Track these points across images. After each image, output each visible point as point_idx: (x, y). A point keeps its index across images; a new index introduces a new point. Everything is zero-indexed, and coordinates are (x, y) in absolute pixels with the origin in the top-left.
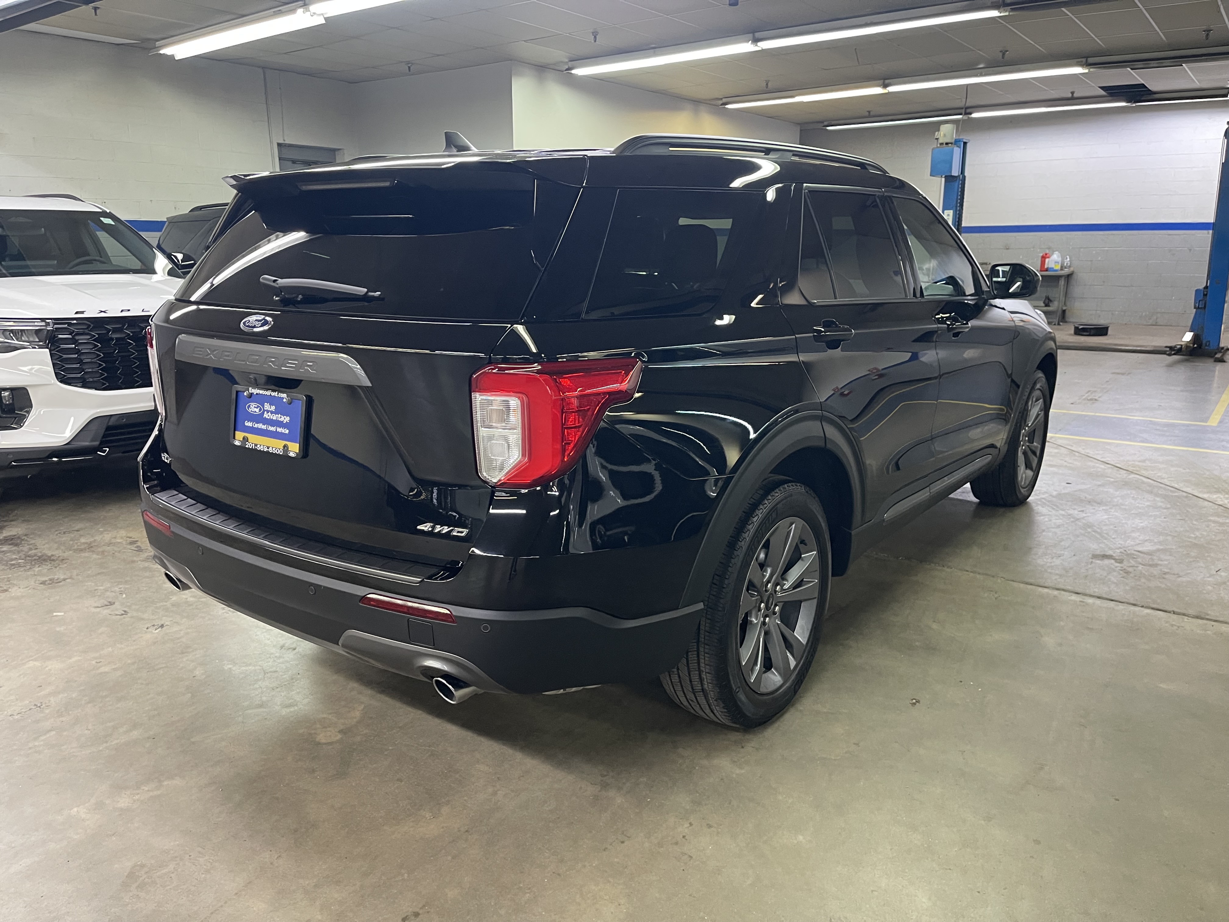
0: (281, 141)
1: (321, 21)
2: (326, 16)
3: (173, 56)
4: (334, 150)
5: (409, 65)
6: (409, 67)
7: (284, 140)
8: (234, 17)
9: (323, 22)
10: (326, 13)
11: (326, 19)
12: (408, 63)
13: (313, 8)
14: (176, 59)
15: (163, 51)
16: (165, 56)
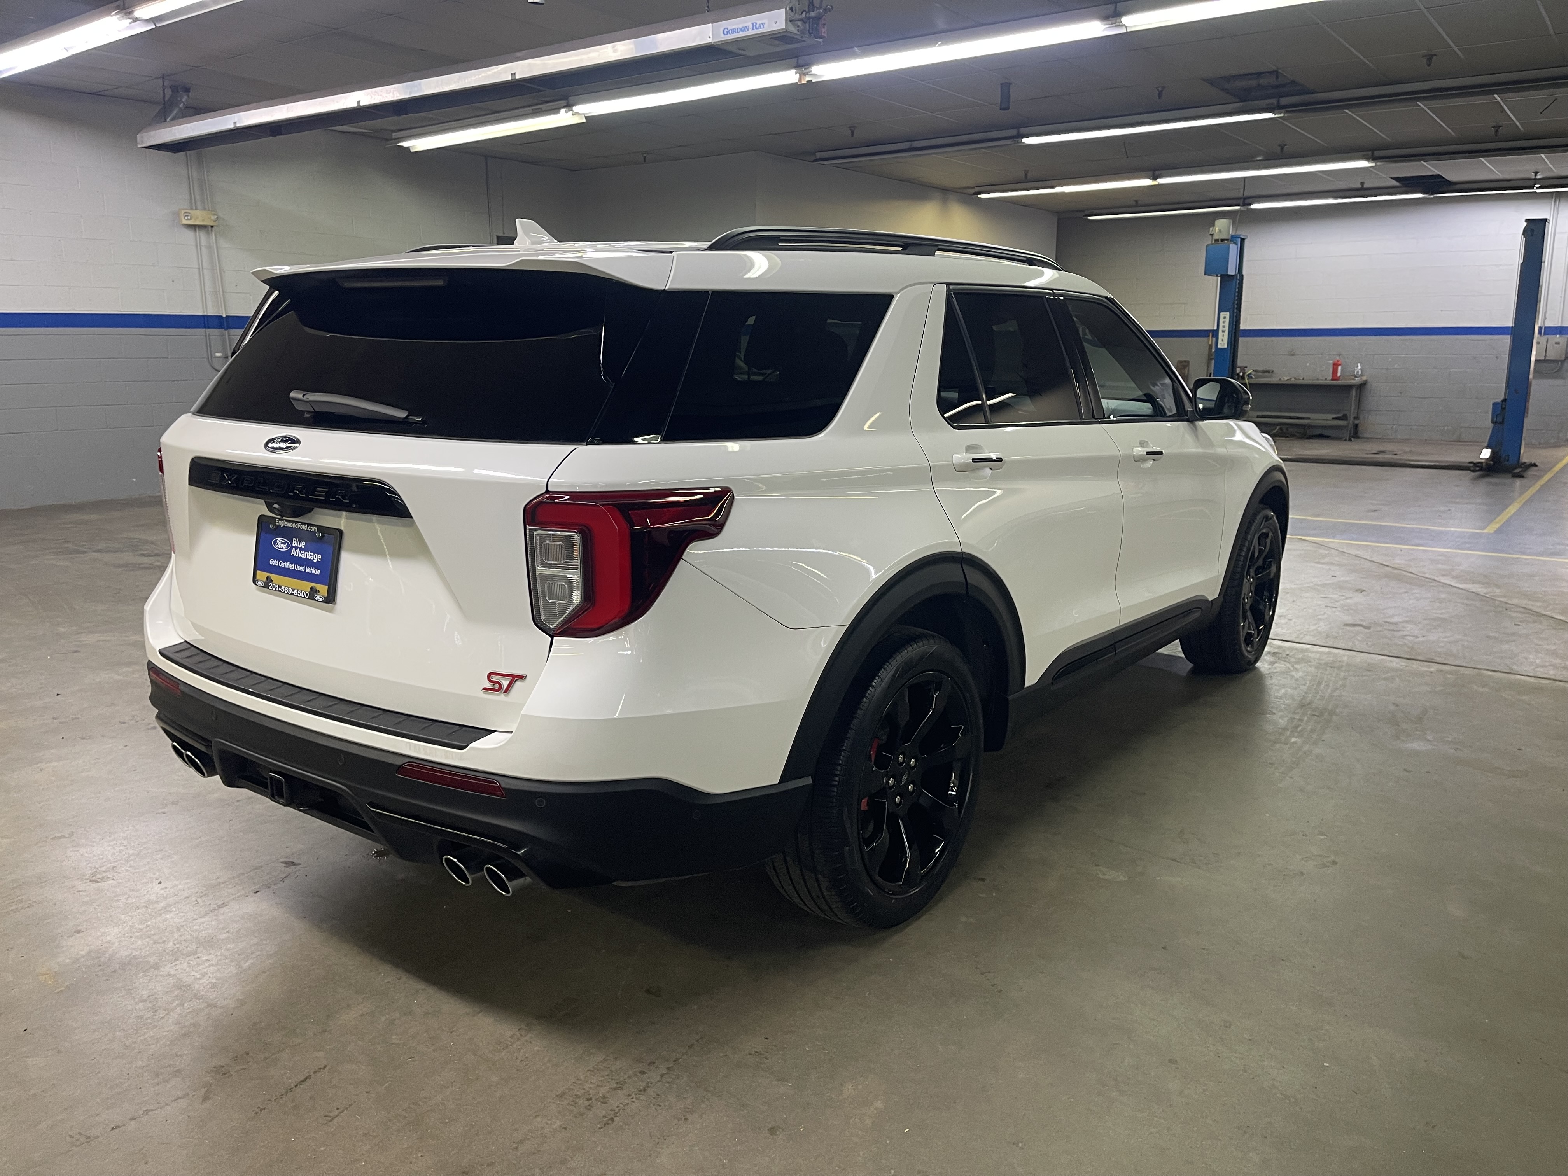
0: (501, 234)
1: (582, 120)
2: (588, 116)
3: (408, 148)
7: (504, 233)
8: (486, 112)
10: (589, 113)
13: (576, 109)
14: (412, 151)
15: (402, 144)
16: (400, 148)
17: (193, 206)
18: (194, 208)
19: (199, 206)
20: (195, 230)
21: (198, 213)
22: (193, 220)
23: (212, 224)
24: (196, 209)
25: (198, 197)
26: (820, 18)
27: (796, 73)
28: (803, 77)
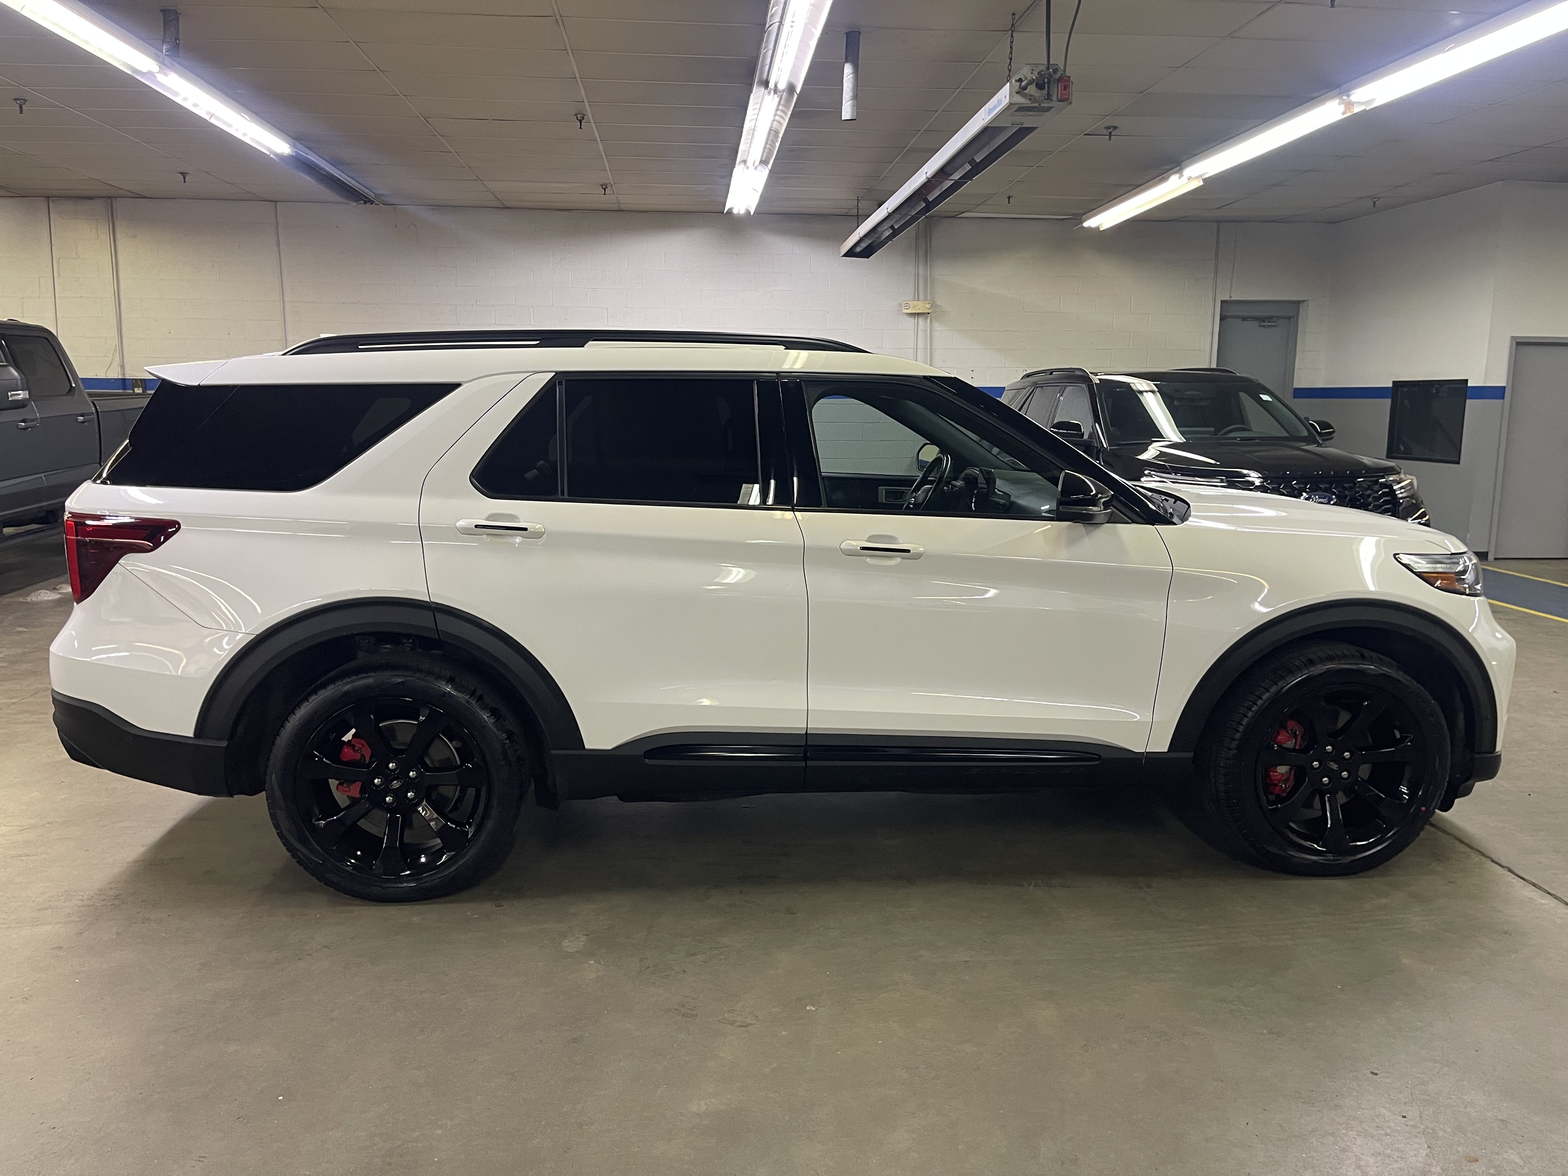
0: (1227, 298)
1: (1198, 183)
2: (1202, 178)
3: (1098, 228)
4: (1298, 303)
5: (1375, 200)
6: (1374, 203)
7: (1231, 297)
9: (1202, 183)
10: (1204, 174)
11: (1204, 180)
12: (1372, 198)
13: (1187, 172)
14: (1101, 230)
15: (1086, 224)
16: (1089, 229)
17: (916, 297)
18: (917, 299)
20: (915, 318)
21: (920, 303)
22: (912, 309)
23: (928, 311)
25: (921, 291)
26: (1059, 80)
27: (1339, 104)
28: (1351, 107)
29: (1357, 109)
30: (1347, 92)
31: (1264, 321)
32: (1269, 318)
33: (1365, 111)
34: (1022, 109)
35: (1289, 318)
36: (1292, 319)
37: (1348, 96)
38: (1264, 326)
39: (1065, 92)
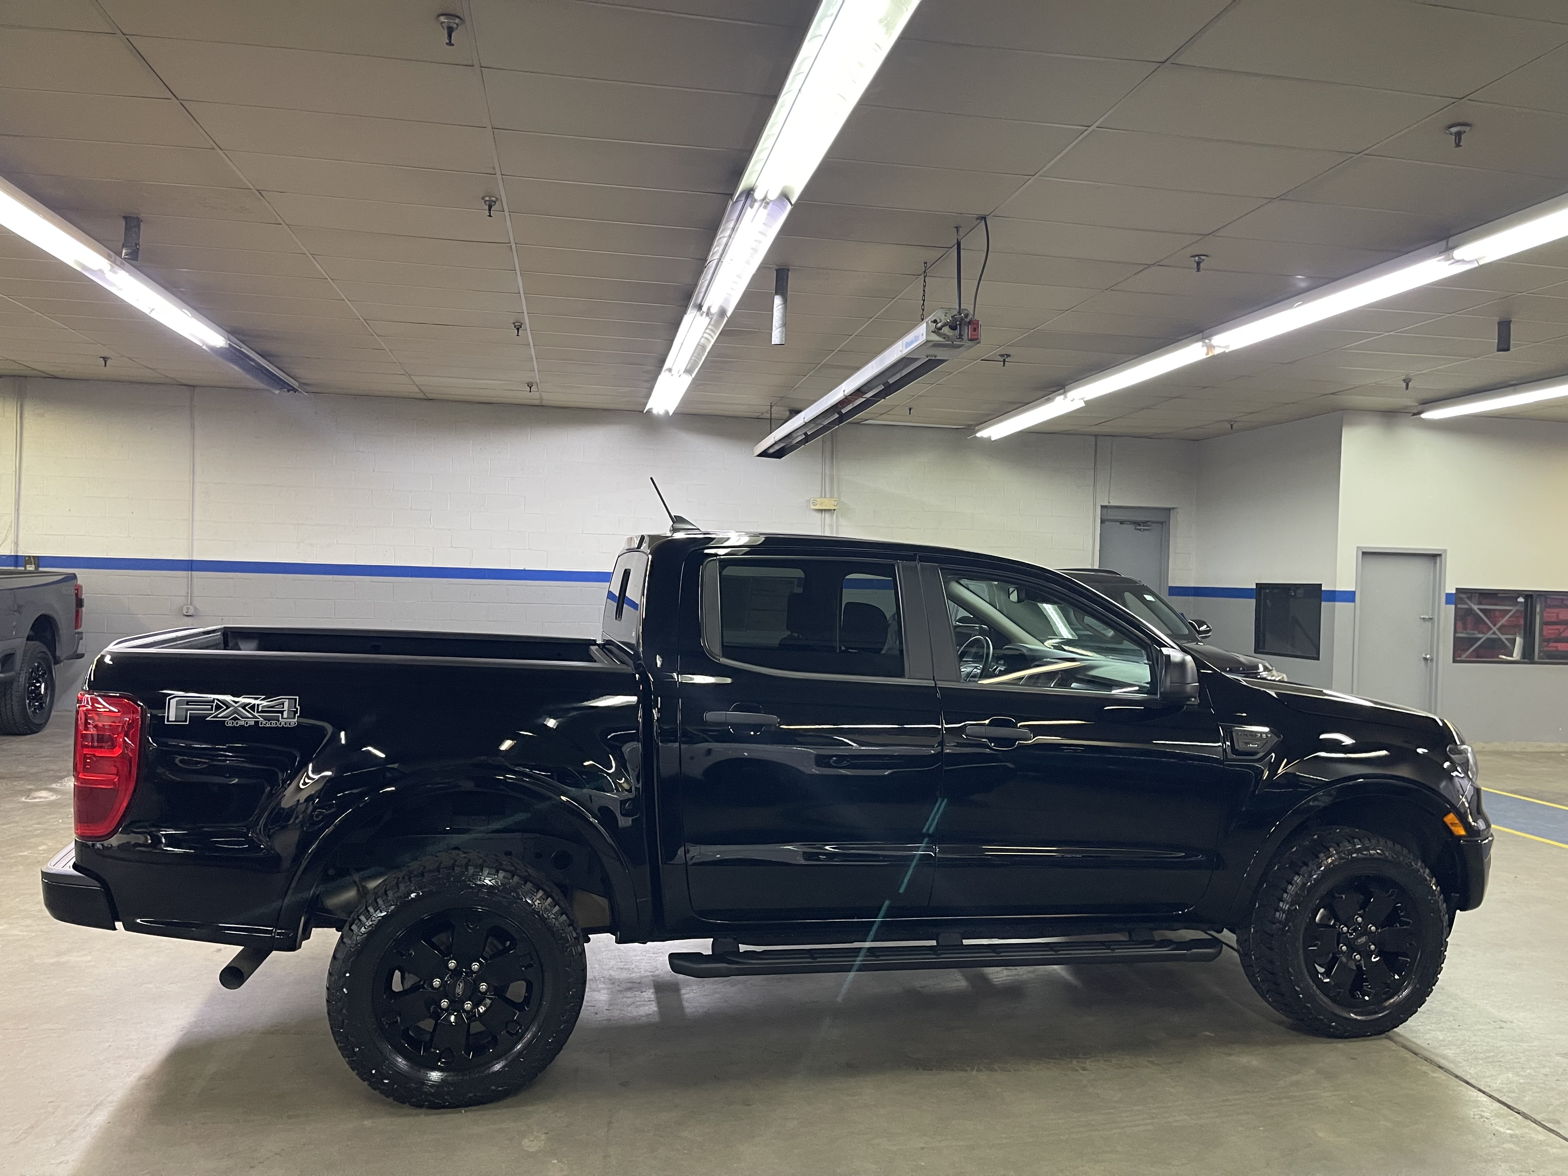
0: (1106, 504)
1: (1080, 404)
2: (1085, 400)
3: (990, 438)
4: (1169, 510)
5: (1232, 423)
6: (1232, 426)
7: (1109, 503)
8: (1020, 405)
9: (1083, 405)
10: (1085, 397)
11: (1086, 402)
12: (1229, 421)
13: (1072, 394)
14: (992, 439)
15: (978, 435)
16: (982, 438)
17: (823, 495)
18: (823, 496)
19: (828, 495)
20: (821, 513)
21: (826, 501)
22: (818, 505)
23: (834, 508)
24: (825, 497)
25: (827, 489)
26: (970, 323)
27: (1203, 346)
28: (1213, 349)
29: (1217, 351)
30: (1209, 337)
31: (1140, 525)
32: (1145, 523)
33: (1224, 352)
34: (936, 345)
35: (1162, 523)
36: (1164, 523)
37: (1210, 340)
38: (1140, 530)
39: (974, 333)
